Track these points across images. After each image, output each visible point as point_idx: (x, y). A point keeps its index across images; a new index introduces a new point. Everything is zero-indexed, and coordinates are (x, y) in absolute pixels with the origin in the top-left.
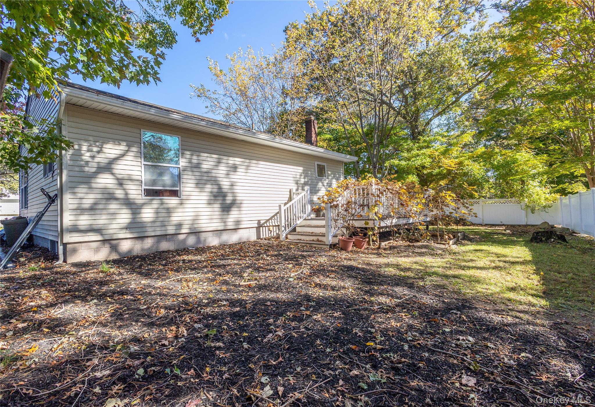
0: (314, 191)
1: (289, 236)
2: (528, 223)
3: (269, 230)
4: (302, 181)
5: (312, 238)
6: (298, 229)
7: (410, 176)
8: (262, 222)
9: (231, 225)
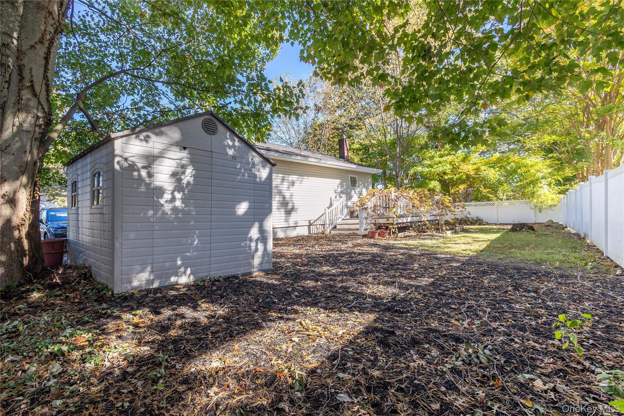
0: (349, 197)
1: (332, 231)
2: (537, 222)
3: (317, 228)
4: (339, 190)
5: (349, 232)
6: (338, 227)
7: (432, 182)
8: (312, 222)
9: (292, 224)
